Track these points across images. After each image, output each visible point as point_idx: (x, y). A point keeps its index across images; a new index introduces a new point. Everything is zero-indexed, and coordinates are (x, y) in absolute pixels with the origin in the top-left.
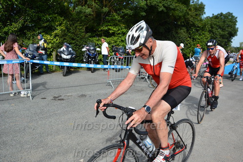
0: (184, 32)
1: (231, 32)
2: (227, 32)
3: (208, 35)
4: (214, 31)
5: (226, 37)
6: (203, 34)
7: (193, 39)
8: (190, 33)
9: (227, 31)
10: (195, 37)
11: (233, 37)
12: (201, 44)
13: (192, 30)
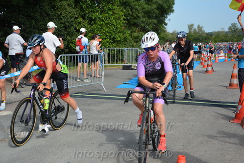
0: (69, 5)
1: (162, 6)
2: (154, 6)
3: (120, 12)
4: (132, 4)
5: (155, 15)
6: (109, 9)
7: (91, 20)
8: (82, 9)
9: (156, 3)
10: (94, 15)
11: (167, 14)
12: (107, 29)
13: (86, 2)
